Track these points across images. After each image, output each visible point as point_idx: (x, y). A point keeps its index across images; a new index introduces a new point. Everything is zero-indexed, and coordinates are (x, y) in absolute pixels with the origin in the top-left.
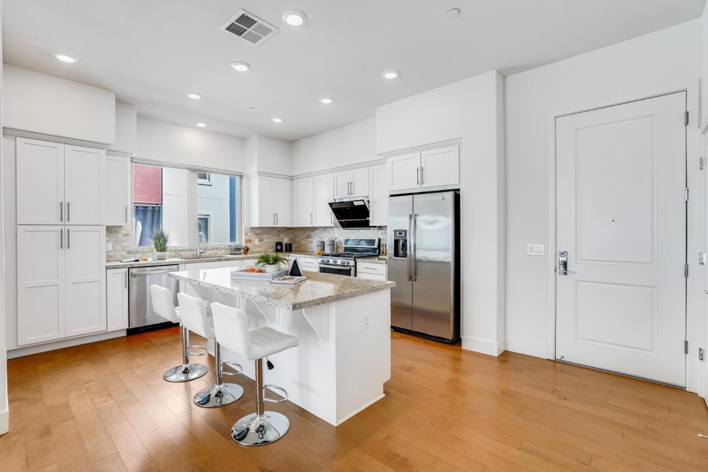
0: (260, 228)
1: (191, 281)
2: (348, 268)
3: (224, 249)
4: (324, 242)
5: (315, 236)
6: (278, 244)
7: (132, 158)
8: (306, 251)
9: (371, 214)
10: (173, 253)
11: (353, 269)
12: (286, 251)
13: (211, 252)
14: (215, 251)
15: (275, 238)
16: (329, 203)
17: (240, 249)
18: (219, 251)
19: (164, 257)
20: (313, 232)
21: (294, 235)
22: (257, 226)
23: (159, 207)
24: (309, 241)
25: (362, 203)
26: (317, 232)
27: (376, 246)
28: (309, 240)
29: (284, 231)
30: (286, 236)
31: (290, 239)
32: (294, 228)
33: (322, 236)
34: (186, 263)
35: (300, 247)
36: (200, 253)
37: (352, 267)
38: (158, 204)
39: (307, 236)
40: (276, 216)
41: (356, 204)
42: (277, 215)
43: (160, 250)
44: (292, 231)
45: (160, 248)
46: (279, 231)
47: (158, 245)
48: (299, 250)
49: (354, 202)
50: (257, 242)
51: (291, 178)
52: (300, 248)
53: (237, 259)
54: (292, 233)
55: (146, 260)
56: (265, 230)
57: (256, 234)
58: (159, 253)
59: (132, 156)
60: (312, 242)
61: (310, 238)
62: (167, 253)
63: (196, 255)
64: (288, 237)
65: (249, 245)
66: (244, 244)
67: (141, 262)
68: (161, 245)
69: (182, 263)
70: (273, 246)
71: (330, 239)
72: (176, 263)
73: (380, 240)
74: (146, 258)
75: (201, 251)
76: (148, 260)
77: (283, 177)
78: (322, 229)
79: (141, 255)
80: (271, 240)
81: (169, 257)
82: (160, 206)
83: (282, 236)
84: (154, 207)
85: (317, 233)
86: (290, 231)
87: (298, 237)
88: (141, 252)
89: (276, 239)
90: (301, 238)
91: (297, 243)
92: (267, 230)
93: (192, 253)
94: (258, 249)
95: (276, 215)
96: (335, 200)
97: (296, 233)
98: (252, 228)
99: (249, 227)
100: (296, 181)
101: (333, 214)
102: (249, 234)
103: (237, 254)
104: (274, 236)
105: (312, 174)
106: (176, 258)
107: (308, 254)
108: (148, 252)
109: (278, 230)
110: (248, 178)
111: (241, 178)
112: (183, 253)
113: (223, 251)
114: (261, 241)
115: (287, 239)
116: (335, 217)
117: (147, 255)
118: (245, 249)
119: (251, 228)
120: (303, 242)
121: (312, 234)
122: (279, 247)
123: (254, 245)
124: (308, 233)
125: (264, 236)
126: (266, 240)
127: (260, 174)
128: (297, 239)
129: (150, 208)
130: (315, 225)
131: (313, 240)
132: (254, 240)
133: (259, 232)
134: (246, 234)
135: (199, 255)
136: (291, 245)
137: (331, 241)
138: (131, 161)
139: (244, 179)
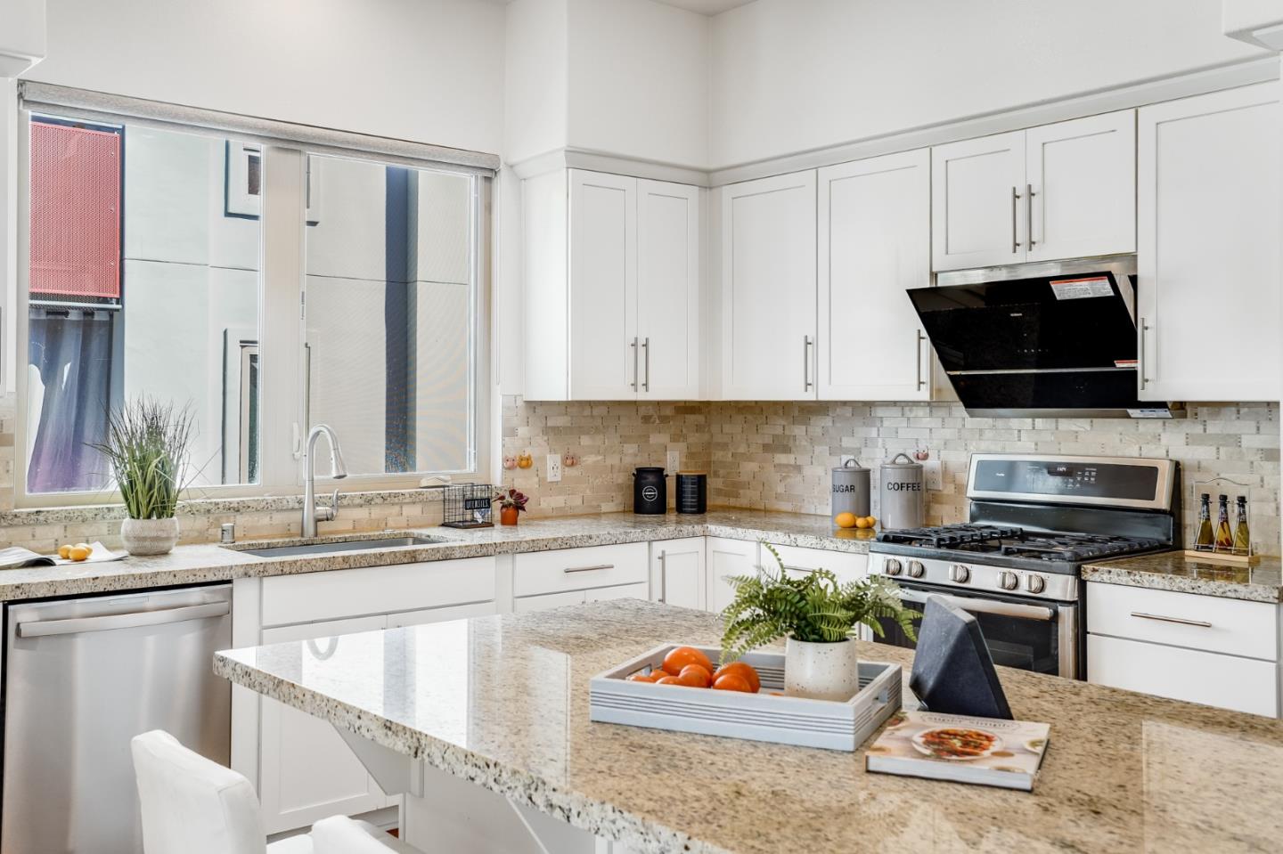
0: (567, 405)
1: (364, 722)
2: (1044, 612)
3: (415, 500)
4: (866, 474)
5: (812, 441)
6: (641, 474)
7: (21, 83)
8: (767, 511)
9: (1148, 342)
10: (201, 522)
11: (1067, 614)
12: (680, 509)
13: (361, 514)
14: (377, 512)
15: (631, 449)
16: (909, 291)
17: (486, 503)
18: (397, 508)
19: (163, 545)
20: (806, 422)
21: (706, 437)
22: (563, 398)
23: (111, 312)
24: (779, 466)
25: (1103, 289)
26: (820, 424)
27: (1162, 500)
28: (782, 458)
29: (664, 419)
30: (674, 439)
31: (691, 455)
32: (708, 403)
33: (847, 442)
34: (263, 573)
35: (734, 489)
36: (318, 520)
37: (1061, 609)
38: (105, 300)
39: (768, 440)
40: (642, 351)
41: (1063, 291)
42: (646, 345)
43: (143, 510)
44: (700, 418)
45: (144, 502)
46: (647, 419)
47: (139, 486)
48: (732, 502)
49: (1055, 286)
50: (552, 466)
51: (708, 181)
52: (737, 496)
53: (483, 552)
54: (699, 428)
55: (81, 559)
56: (587, 412)
57: (551, 431)
58: (141, 523)
59: (23, 75)
60: (798, 468)
61: (786, 450)
62: (176, 524)
63: (295, 529)
64: (682, 445)
65: (523, 483)
66: (498, 478)
67: (63, 573)
68: (151, 488)
69: (247, 575)
70: (620, 487)
71: (901, 460)
72: (219, 577)
73: (1178, 469)
74: (82, 546)
75: (322, 510)
76: (92, 557)
77: (668, 173)
78: (848, 411)
79: (57, 531)
80: (613, 460)
81: (186, 541)
82: (115, 306)
83: (657, 439)
84: (88, 313)
85: (825, 431)
86: (691, 418)
87: (724, 446)
88: (59, 520)
89: (633, 456)
90: (742, 449)
91: (722, 472)
92: (596, 412)
93: (279, 518)
94: (558, 501)
95: (641, 347)
96: (934, 275)
97: (715, 428)
98: (533, 406)
99: (520, 403)
100: (727, 192)
101: (927, 343)
102: (523, 431)
103: (472, 525)
104: (625, 439)
105: (813, 160)
106: (211, 549)
107: (778, 528)
108: (90, 515)
109: (642, 411)
110: (520, 180)
111: (488, 179)
112: (242, 520)
113: (413, 511)
114: (571, 461)
115: (677, 454)
116: (936, 355)
117: (85, 530)
118: (509, 499)
119: (529, 403)
120: (749, 467)
121: (799, 430)
122: (650, 493)
123: (542, 482)
124: (777, 427)
125: (585, 440)
126: (590, 460)
127: (582, 159)
128: (718, 455)
129: (73, 316)
130: (826, 394)
131: (802, 460)
132: (543, 459)
133: (562, 421)
134: (510, 432)
135: (310, 530)
136: (701, 481)
137: (902, 467)
138: (20, 96)
139: (502, 184)
